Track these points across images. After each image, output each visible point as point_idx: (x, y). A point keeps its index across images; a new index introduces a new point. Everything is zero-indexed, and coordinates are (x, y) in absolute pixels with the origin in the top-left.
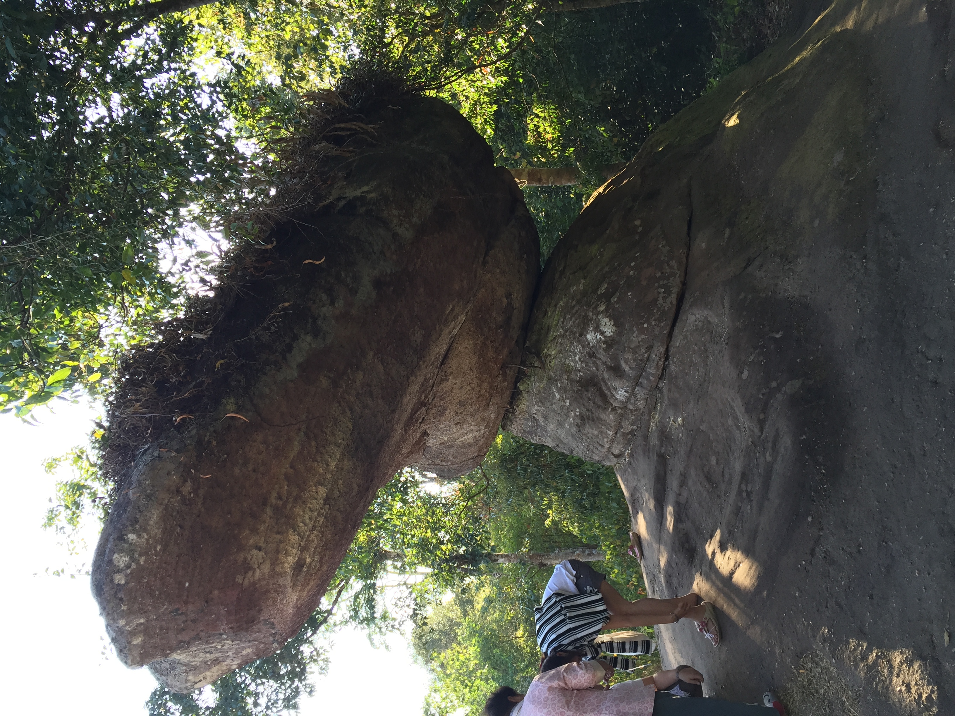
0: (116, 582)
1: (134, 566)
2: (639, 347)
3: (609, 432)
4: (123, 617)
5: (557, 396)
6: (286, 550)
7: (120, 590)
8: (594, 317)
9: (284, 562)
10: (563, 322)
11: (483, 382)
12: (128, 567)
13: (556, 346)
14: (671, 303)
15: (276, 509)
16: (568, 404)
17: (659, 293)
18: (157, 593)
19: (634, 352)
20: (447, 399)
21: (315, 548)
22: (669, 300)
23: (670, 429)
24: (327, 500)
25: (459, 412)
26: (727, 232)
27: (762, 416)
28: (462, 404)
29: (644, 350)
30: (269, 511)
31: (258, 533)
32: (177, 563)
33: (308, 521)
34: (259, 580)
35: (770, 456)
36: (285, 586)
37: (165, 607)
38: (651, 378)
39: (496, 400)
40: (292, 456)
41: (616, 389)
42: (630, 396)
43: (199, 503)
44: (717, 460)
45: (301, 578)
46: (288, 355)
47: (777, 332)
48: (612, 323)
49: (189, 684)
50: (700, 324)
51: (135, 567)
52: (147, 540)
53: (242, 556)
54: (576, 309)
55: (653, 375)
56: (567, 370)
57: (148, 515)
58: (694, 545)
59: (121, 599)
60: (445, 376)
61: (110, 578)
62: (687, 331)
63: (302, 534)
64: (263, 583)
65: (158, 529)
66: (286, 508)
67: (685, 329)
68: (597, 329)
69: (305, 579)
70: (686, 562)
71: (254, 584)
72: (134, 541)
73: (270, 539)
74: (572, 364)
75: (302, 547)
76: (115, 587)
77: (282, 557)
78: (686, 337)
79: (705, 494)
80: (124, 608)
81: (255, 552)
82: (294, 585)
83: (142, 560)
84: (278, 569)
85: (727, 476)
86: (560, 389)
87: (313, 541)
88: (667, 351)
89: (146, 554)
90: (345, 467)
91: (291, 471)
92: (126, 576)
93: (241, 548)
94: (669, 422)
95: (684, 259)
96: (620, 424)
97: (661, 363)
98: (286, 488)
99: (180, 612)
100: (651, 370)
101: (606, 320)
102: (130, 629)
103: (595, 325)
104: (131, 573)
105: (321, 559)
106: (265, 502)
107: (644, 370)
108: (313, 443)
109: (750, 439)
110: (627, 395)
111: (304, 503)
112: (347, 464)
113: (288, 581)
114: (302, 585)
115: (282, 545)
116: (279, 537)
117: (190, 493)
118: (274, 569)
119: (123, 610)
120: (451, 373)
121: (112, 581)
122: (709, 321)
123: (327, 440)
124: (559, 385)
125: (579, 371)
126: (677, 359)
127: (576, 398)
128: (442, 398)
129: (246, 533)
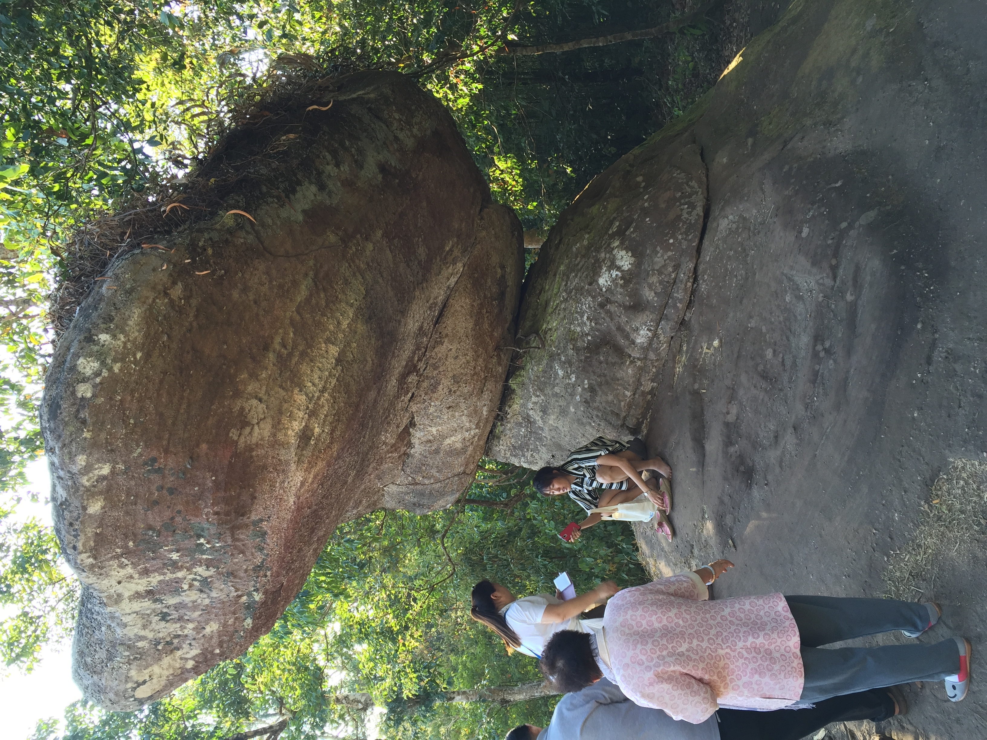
0: (79, 395)
1: (105, 373)
2: (665, 266)
3: (626, 392)
4: (83, 450)
5: (561, 373)
6: (291, 412)
7: (84, 407)
8: (608, 256)
9: (288, 428)
10: (566, 285)
11: (478, 356)
12: (97, 374)
13: (559, 314)
14: (697, 215)
15: (279, 356)
16: (574, 379)
17: (682, 210)
18: (132, 421)
19: (660, 273)
20: (441, 369)
21: (326, 416)
22: (694, 213)
23: (704, 360)
24: (339, 361)
25: (453, 389)
26: (750, 141)
27: (834, 262)
28: (456, 380)
29: (670, 269)
30: (271, 356)
31: (258, 380)
32: (161, 382)
33: (317, 381)
34: (257, 445)
35: (852, 295)
36: (287, 463)
37: (139, 450)
38: (678, 305)
39: (490, 385)
40: (299, 300)
41: (637, 330)
42: (653, 338)
43: (191, 315)
44: (774, 351)
45: (307, 453)
46: (291, 196)
47: (837, 182)
48: (630, 254)
49: (130, 685)
50: (734, 226)
51: (106, 375)
52: (125, 343)
53: (239, 403)
54: (581, 264)
55: (681, 301)
56: (571, 338)
57: (127, 313)
58: (751, 465)
59: (84, 422)
60: (440, 337)
61: (71, 389)
62: (719, 240)
63: (311, 395)
64: (261, 452)
65: (139, 331)
66: (290, 361)
67: (716, 238)
68: (613, 266)
69: (313, 455)
70: (743, 486)
71: (250, 449)
72: (107, 343)
73: (273, 392)
74: (579, 329)
75: (311, 411)
76: (78, 401)
77: (285, 420)
78: (717, 247)
79: (762, 395)
80: (87, 435)
81: (255, 402)
82: (299, 462)
83: (117, 368)
84: (280, 436)
85: (788, 363)
86: (565, 363)
87: (323, 406)
88: (696, 269)
89: (123, 360)
90: (359, 331)
91: (298, 318)
92: (95, 386)
93: (237, 394)
94: (701, 353)
95: (704, 179)
96: (639, 380)
97: (689, 284)
98: (292, 335)
99: (156, 465)
100: (679, 294)
101: (623, 253)
102: (87, 484)
103: (609, 264)
104: (101, 383)
105: (333, 431)
106: (266, 348)
107: (670, 296)
108: (322, 296)
109: (821, 295)
110: (650, 334)
111: (312, 361)
112: (361, 328)
113: (291, 455)
114: (310, 463)
115: (285, 406)
116: (282, 393)
117: (181, 299)
118: (274, 435)
119: (85, 439)
120: (447, 335)
121: (73, 393)
122: (745, 219)
123: (337, 297)
124: (563, 359)
125: (587, 335)
126: (709, 275)
127: (584, 368)
128: (435, 367)
129: (244, 376)
